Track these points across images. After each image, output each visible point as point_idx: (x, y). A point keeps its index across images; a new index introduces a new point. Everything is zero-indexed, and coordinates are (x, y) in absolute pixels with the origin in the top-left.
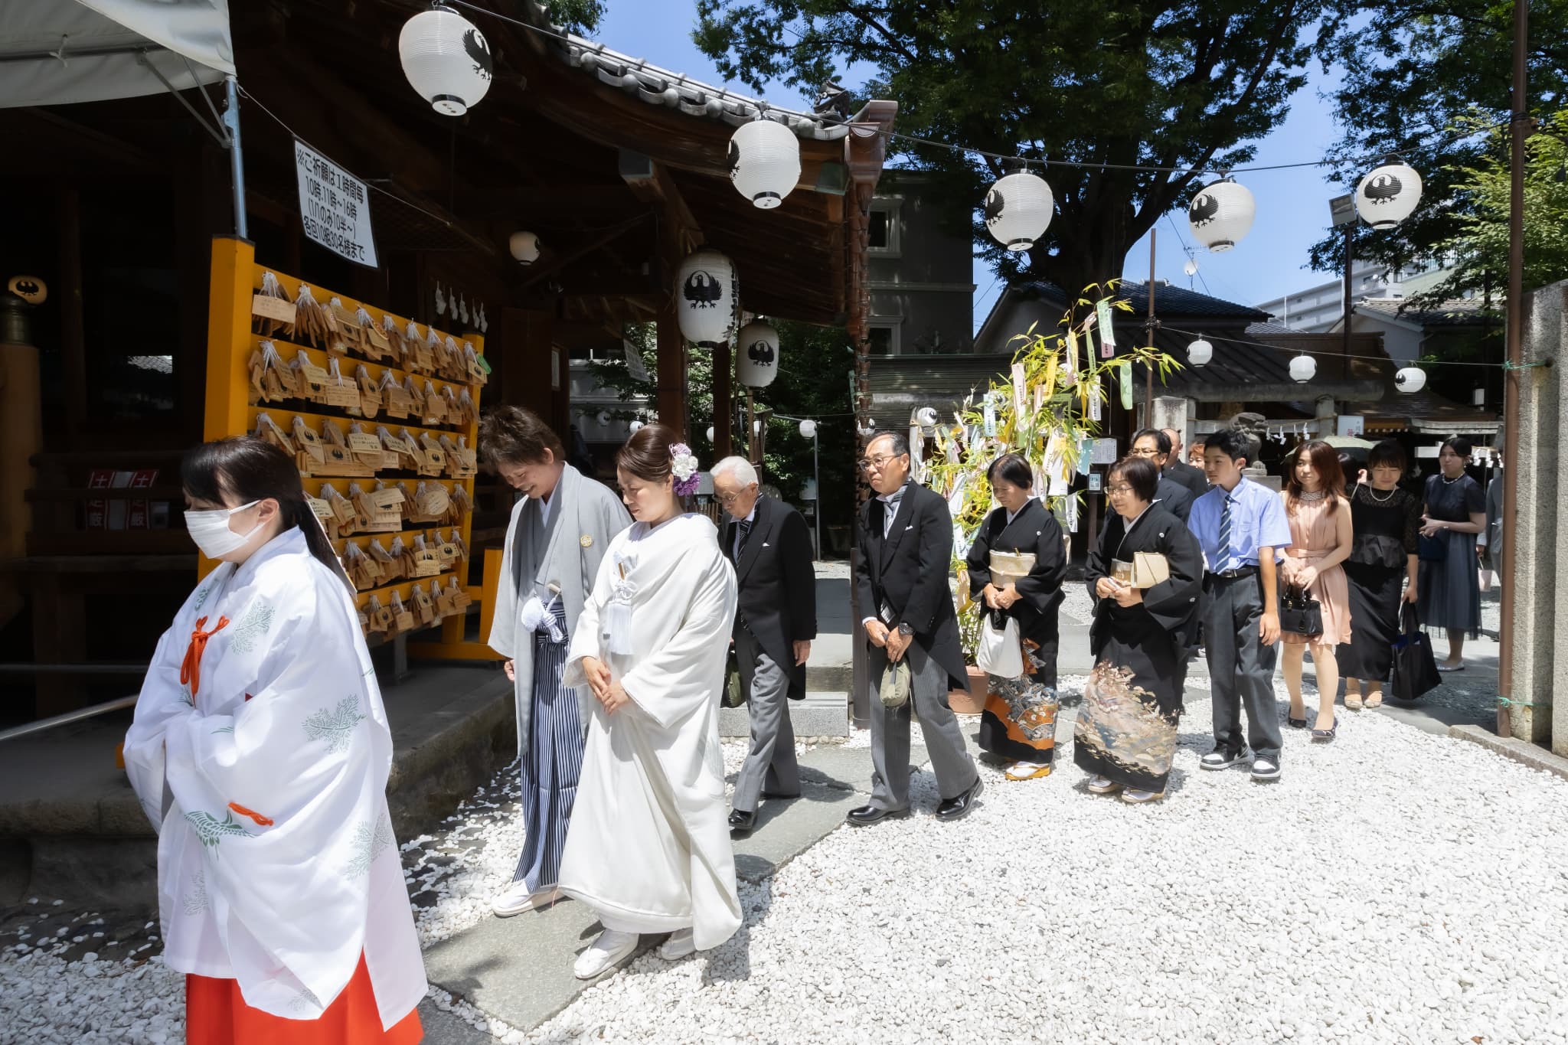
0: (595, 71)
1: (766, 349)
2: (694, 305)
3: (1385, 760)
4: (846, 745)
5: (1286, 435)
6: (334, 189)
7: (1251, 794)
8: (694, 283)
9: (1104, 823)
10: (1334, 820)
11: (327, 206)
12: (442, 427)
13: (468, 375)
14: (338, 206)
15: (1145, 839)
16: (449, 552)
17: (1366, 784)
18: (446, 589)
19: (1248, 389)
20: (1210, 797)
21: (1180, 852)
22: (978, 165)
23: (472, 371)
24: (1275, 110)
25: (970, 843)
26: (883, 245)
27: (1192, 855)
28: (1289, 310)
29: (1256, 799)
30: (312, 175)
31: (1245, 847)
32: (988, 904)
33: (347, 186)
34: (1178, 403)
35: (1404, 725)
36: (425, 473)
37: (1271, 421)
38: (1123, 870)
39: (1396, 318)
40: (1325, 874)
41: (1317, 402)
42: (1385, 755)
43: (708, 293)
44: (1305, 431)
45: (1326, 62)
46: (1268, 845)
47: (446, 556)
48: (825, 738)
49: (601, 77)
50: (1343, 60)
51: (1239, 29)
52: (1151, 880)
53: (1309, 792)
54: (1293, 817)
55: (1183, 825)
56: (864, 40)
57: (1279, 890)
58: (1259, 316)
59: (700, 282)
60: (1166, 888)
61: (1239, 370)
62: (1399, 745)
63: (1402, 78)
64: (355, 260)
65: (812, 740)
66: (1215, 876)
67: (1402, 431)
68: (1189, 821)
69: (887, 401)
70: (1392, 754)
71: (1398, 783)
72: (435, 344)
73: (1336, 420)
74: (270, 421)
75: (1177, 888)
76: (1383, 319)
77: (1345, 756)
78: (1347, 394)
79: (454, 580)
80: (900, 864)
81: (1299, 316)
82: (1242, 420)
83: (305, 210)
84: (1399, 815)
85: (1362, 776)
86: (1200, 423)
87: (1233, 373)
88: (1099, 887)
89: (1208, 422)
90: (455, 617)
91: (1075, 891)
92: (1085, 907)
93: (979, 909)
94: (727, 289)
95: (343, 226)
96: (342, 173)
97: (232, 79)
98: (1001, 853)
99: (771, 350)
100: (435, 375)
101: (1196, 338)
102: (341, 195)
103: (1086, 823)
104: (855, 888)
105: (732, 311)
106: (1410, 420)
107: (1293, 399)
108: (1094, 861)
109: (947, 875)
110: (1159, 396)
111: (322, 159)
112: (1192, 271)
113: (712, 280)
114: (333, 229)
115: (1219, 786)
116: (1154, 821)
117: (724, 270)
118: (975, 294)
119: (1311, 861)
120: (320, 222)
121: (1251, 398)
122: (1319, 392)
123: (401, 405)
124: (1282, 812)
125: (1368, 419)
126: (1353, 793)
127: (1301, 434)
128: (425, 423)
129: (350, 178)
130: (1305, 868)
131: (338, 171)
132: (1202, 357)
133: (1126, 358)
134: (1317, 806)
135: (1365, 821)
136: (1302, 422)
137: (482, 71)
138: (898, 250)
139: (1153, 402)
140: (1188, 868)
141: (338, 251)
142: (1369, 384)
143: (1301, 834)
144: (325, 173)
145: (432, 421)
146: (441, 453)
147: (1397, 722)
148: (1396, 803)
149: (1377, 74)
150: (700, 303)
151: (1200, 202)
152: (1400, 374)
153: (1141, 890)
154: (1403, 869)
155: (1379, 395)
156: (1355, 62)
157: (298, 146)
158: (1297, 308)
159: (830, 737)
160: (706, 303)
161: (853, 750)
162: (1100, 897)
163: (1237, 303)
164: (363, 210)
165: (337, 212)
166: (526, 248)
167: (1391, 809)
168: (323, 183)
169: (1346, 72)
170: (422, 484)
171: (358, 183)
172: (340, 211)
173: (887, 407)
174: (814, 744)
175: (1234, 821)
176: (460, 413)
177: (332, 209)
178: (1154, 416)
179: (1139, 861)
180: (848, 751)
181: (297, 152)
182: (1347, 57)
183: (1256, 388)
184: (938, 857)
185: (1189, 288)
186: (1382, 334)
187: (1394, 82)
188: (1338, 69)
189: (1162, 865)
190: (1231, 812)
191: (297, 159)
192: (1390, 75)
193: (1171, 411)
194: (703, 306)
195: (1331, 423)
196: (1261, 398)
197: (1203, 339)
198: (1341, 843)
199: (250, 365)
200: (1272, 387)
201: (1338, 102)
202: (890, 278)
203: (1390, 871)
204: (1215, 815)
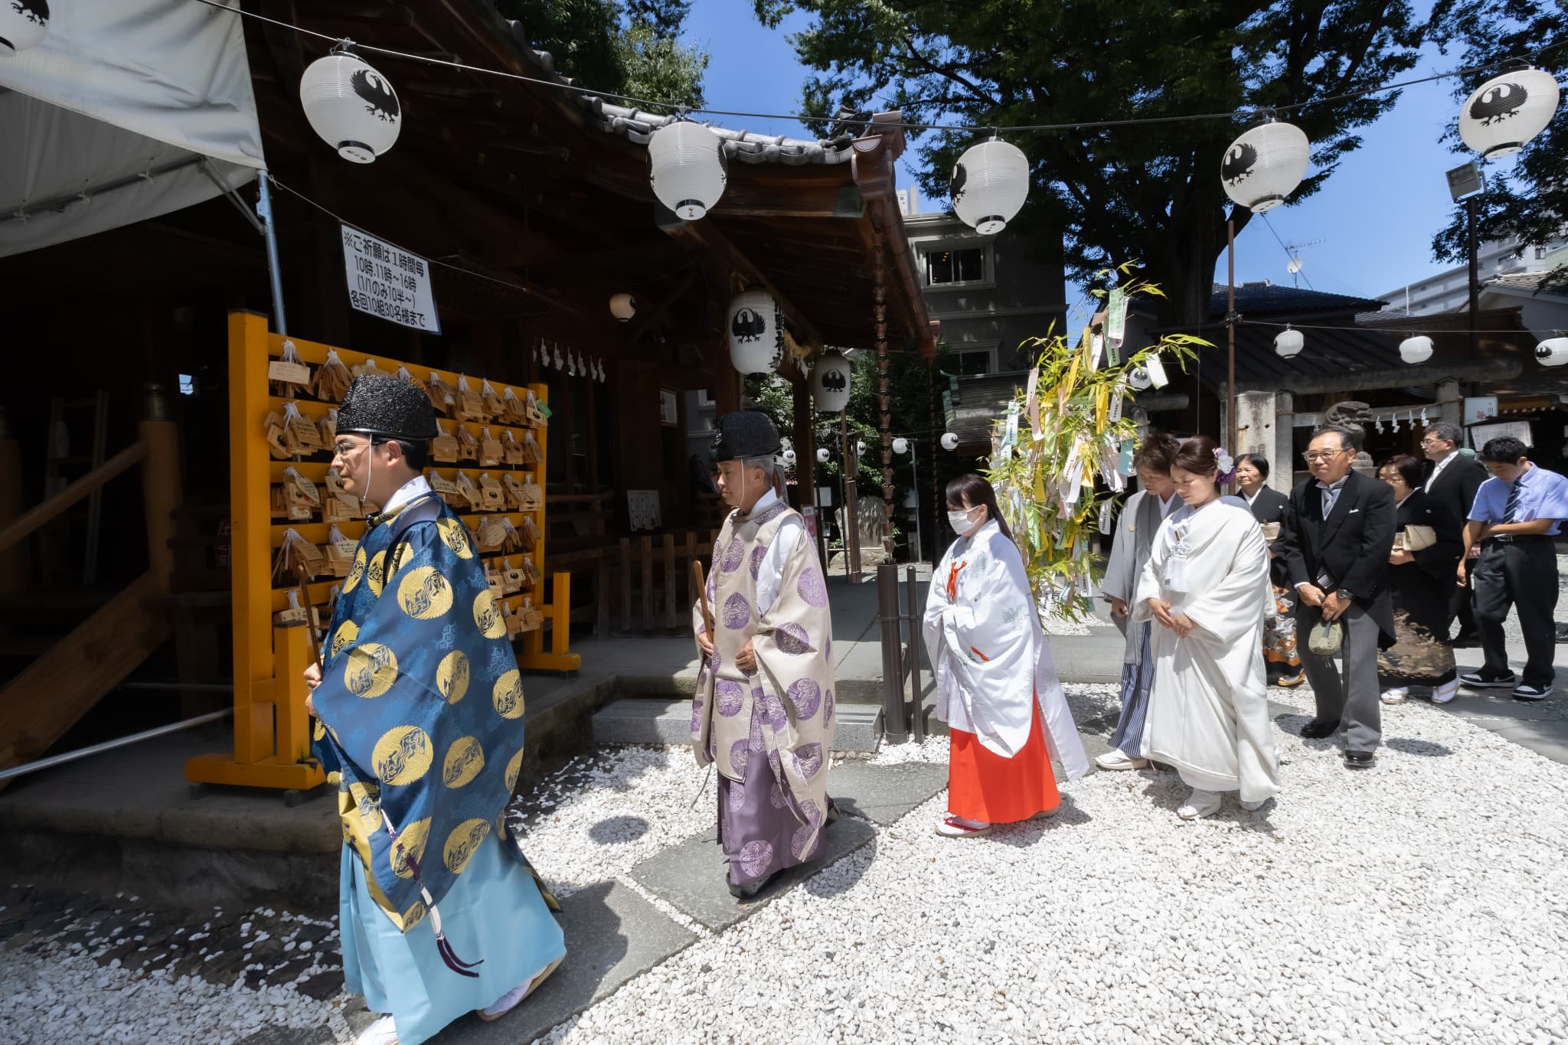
0: (627, 132)
1: (838, 377)
2: (741, 340)
3: (1524, 816)
4: (873, 762)
5: (1399, 423)
6: (389, 266)
7: (1330, 856)
8: (740, 320)
9: (1129, 886)
10: (1443, 908)
11: (380, 281)
12: (503, 466)
13: (528, 420)
14: (394, 280)
15: (1176, 915)
16: (515, 577)
17: (1493, 852)
18: (519, 609)
19: (1353, 377)
20: (1272, 857)
21: (1218, 942)
22: (1062, 192)
23: (531, 417)
24: (1381, 95)
25: (965, 899)
26: (979, 277)
27: (1233, 949)
28: (1411, 300)
29: (1336, 865)
30: (363, 255)
31: (1309, 941)
32: (959, 994)
33: (403, 262)
34: (1264, 399)
35: (1553, 764)
36: (484, 509)
37: (1377, 409)
38: (1138, 961)
39: (1536, 293)
40: (1423, 1001)
41: (1437, 385)
42: (1525, 806)
43: (754, 328)
44: (1423, 417)
45: (1442, 41)
46: (1343, 941)
47: (512, 580)
48: (852, 754)
49: (631, 138)
50: (1462, 35)
51: (1337, 18)
52: (1171, 983)
53: (1410, 858)
54: (1382, 898)
55: (1230, 897)
56: (950, 96)
57: (1349, 1023)
58: (1375, 305)
59: (745, 318)
60: (1190, 996)
61: (1342, 360)
62: (1545, 794)
63: (1538, 38)
64: (415, 326)
65: (840, 755)
66: (1259, 987)
67: (1548, 409)
68: (1239, 892)
69: (970, 416)
70: (1534, 807)
71: (1544, 854)
72: (487, 394)
73: (1462, 404)
74: (295, 474)
75: (1204, 999)
76: (1521, 294)
77: (1465, 806)
78: (1474, 374)
79: (528, 600)
80: (880, 919)
81: (1423, 304)
82: (1341, 410)
83: (352, 284)
84: (1544, 908)
85: (1489, 837)
86: (1298, 416)
87: (1335, 363)
88: (1101, 985)
89: (1307, 415)
90: (531, 633)
91: (1069, 988)
92: (1080, 1014)
93: (947, 1001)
94: (770, 323)
95: (400, 297)
96: (398, 251)
97: (263, 174)
98: (996, 917)
99: (842, 378)
100: (495, 421)
101: (1284, 329)
102: (396, 271)
103: (1107, 884)
104: (820, 949)
105: (776, 342)
106: (1557, 398)
107: (1408, 383)
108: (1105, 942)
109: (924, 943)
110: (1242, 392)
111: (374, 240)
112: (1295, 270)
113: (756, 316)
114: (389, 301)
115: (1287, 841)
116: (1193, 888)
117: (766, 306)
118: (1068, 313)
119: (1403, 976)
120: (373, 295)
121: (1356, 388)
122: (1440, 374)
123: (447, 450)
124: (1370, 888)
125: (1501, 400)
126: (1475, 865)
127: (1418, 421)
128: (482, 465)
129: (407, 255)
130: (1392, 988)
131: (392, 249)
132: (1293, 347)
133: (1151, 350)
134: (1419, 882)
135: (1491, 914)
136: (1420, 407)
137: (379, 112)
138: (993, 280)
139: (1236, 399)
140: (1225, 968)
141: (394, 320)
142: (1502, 363)
143: (1392, 928)
144: (378, 251)
145: (490, 462)
146: (499, 491)
147: (1542, 758)
148: (1540, 886)
149: (1506, 40)
150: (746, 338)
151: (1233, 155)
152: (1543, 346)
153: (1156, 996)
154: (1551, 1009)
155: (1517, 371)
156: (1478, 34)
157: (345, 229)
158: (1420, 296)
159: (858, 753)
160: (751, 337)
161: (878, 767)
162: (1099, 1001)
163: (1346, 295)
164: (424, 283)
165: (392, 286)
166: (622, 307)
167: (1532, 895)
168: (374, 261)
169: (1467, 47)
170: (485, 519)
171: (417, 259)
172: (397, 285)
173: (970, 422)
174: (841, 759)
175: (1300, 895)
176: (521, 454)
177: (387, 283)
178: (1238, 413)
179: (1161, 950)
180: (873, 768)
181: (344, 235)
182: (1467, 31)
183: (1363, 376)
184: (924, 915)
185: (1293, 286)
186: (1520, 308)
187: (1529, 45)
188: (1458, 47)
189: (1192, 958)
190: (1297, 882)
191: (344, 241)
192: (1522, 37)
193: (1257, 406)
194: (749, 340)
195: (1456, 407)
196: (1368, 386)
197: (1292, 328)
198: (1451, 951)
199: (266, 424)
200: (1382, 373)
201: (1457, 79)
202: (986, 307)
203: (1527, 1009)
204: (1275, 886)
